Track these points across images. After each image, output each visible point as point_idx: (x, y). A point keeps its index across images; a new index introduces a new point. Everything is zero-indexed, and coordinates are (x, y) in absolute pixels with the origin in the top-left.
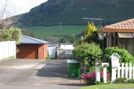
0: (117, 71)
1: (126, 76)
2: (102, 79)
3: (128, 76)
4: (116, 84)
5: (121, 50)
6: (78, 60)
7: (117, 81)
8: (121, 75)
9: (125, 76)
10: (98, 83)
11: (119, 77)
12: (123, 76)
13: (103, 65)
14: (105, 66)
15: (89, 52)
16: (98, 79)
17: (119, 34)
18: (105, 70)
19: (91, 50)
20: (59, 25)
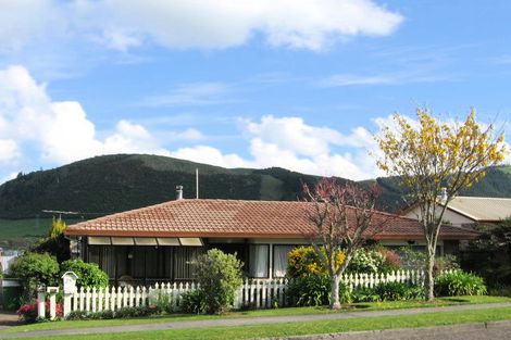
0: (72, 299)
1: (88, 308)
2: (48, 314)
3: (91, 308)
4: (70, 322)
5: (86, 266)
6: (20, 282)
7: (72, 316)
8: (79, 307)
9: (85, 307)
10: (41, 320)
11: (75, 308)
12: (82, 308)
13: (49, 291)
14: (53, 292)
15: (37, 269)
16: (42, 313)
17: (90, 238)
18: (53, 299)
19: (40, 265)
20: (34, 218)
